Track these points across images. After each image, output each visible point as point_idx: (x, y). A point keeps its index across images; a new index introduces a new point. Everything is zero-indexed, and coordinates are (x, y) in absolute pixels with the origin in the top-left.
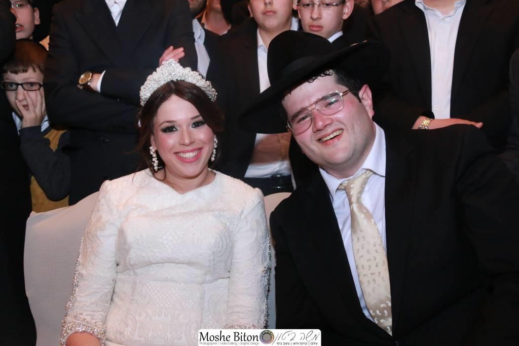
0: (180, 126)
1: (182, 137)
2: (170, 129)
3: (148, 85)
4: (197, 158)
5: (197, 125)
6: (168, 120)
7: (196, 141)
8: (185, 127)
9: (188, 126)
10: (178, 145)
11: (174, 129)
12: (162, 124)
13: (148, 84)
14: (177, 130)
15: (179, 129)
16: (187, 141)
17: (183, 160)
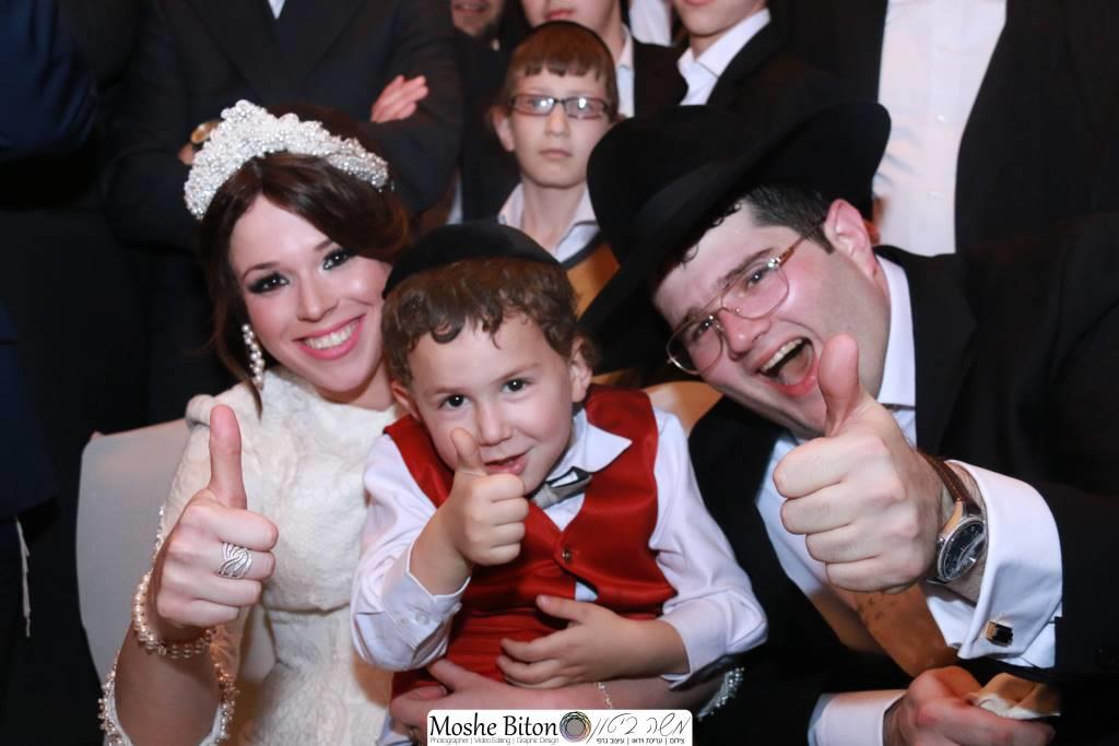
0: (292, 272)
1: (301, 301)
2: (272, 281)
3: (198, 180)
4: (352, 346)
5: (335, 260)
6: (259, 261)
7: (342, 303)
8: (304, 273)
9: (314, 265)
10: (296, 321)
11: (283, 282)
12: (246, 274)
13: (198, 175)
14: (288, 283)
15: (291, 281)
16: (314, 310)
17: (318, 356)
